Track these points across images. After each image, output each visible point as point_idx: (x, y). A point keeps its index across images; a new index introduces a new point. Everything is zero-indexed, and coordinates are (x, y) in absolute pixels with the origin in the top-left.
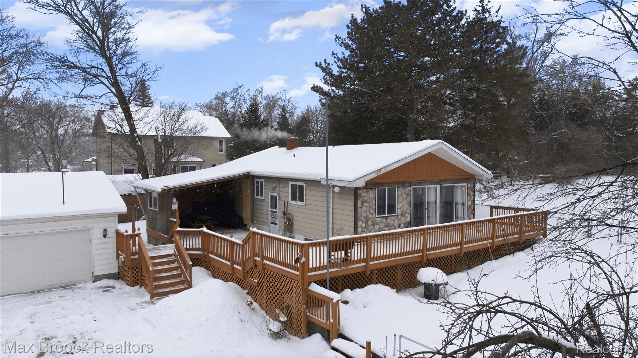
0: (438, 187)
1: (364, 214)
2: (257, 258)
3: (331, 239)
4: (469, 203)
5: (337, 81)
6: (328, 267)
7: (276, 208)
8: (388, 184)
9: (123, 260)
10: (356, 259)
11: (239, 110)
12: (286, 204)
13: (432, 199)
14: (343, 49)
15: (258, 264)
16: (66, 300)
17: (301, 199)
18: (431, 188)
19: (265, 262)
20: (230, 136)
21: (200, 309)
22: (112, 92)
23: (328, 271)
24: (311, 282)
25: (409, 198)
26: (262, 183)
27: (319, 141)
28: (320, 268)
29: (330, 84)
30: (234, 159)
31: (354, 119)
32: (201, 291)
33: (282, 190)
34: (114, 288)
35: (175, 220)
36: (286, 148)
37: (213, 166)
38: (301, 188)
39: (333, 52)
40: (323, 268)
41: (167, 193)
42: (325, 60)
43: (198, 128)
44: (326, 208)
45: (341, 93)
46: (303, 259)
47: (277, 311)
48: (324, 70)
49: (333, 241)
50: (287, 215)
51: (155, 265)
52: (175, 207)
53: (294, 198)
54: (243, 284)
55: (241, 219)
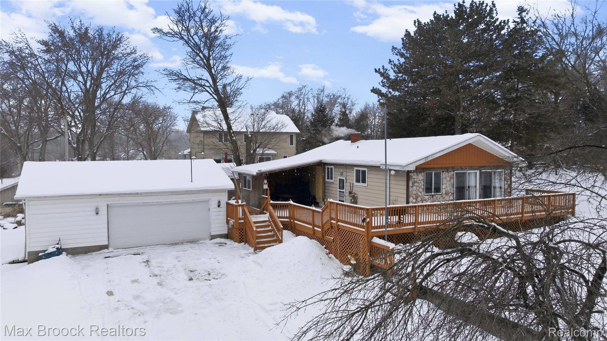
0: (478, 172)
1: (414, 192)
2: (332, 221)
3: (388, 206)
4: (506, 186)
5: (393, 84)
6: (386, 227)
7: (343, 188)
8: (434, 168)
9: (232, 224)
10: (407, 222)
11: (303, 107)
12: (352, 186)
13: (472, 184)
14: (399, 57)
15: (333, 225)
16: (195, 249)
17: (364, 181)
18: (472, 173)
19: (339, 223)
20: (299, 131)
21: (293, 255)
22: (214, 98)
23: (386, 229)
24: (373, 237)
25: (452, 180)
26: (332, 169)
27: (377, 135)
28: (380, 227)
29: (388, 87)
30: (305, 151)
31: (408, 116)
32: (293, 243)
33: (348, 174)
34: (226, 244)
35: (267, 197)
36: (350, 141)
37: (285, 157)
38: (364, 172)
39: (390, 60)
40: (382, 227)
41: (260, 177)
42: (383, 66)
43: (279, 125)
44: (385, 184)
45: (397, 93)
46: (368, 220)
47: (349, 256)
48: (382, 75)
49: (390, 208)
50: (352, 194)
51: (257, 227)
52: (266, 187)
53: (358, 181)
54: (322, 241)
55: (314, 198)
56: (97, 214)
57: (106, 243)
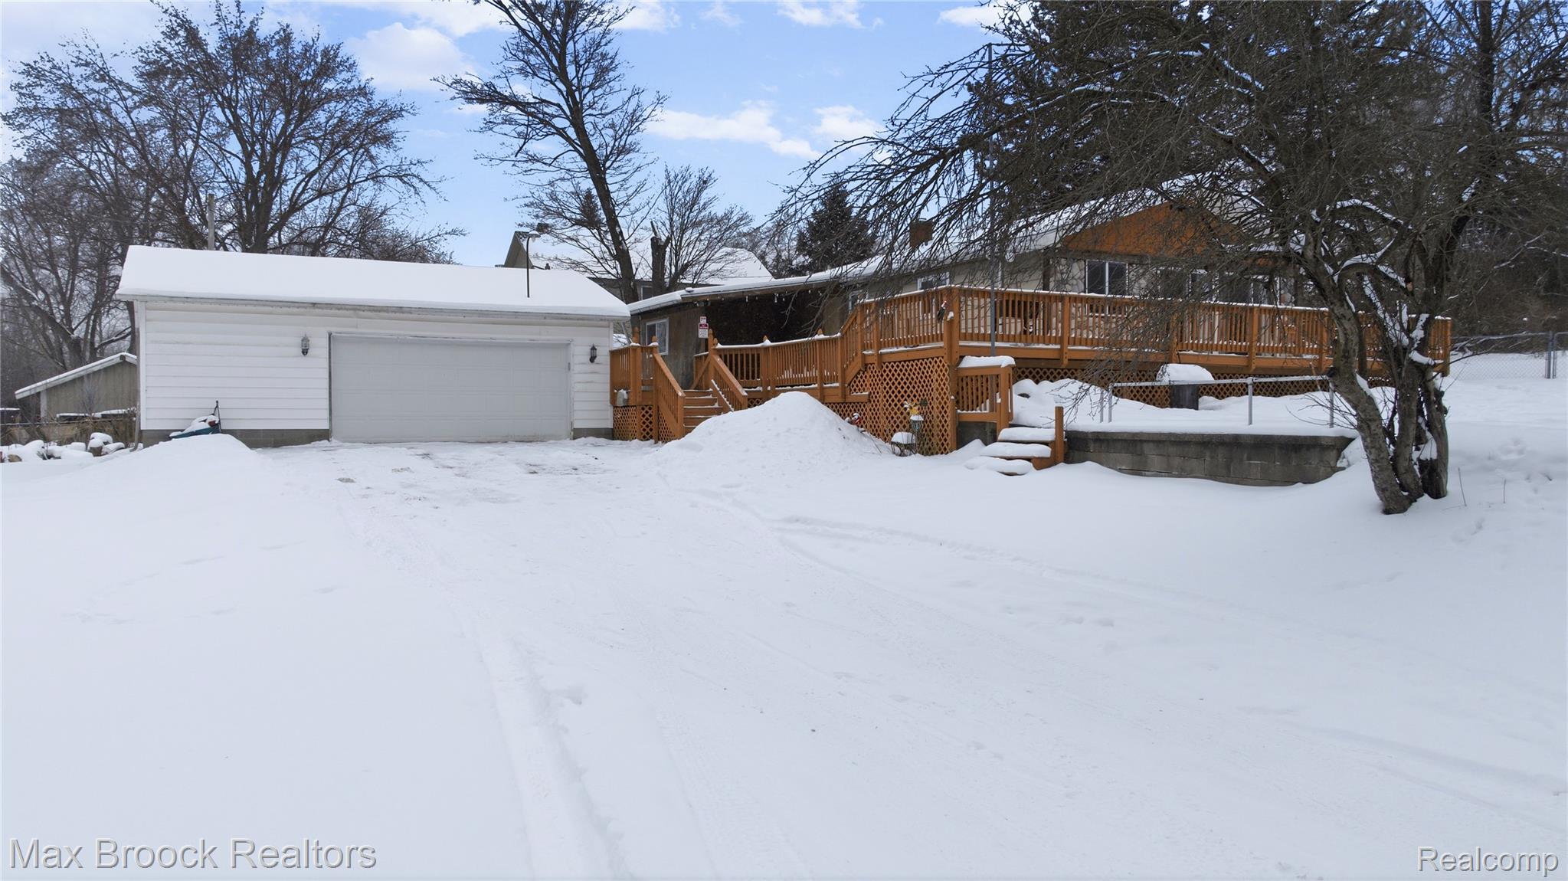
2: (867, 352)
8: (1109, 254)
9: (625, 398)
15: (869, 361)
19: (883, 350)
24: (963, 356)
35: (706, 353)
52: (703, 333)
56: (305, 352)
57: (326, 427)
